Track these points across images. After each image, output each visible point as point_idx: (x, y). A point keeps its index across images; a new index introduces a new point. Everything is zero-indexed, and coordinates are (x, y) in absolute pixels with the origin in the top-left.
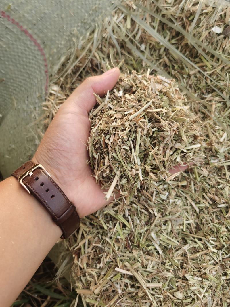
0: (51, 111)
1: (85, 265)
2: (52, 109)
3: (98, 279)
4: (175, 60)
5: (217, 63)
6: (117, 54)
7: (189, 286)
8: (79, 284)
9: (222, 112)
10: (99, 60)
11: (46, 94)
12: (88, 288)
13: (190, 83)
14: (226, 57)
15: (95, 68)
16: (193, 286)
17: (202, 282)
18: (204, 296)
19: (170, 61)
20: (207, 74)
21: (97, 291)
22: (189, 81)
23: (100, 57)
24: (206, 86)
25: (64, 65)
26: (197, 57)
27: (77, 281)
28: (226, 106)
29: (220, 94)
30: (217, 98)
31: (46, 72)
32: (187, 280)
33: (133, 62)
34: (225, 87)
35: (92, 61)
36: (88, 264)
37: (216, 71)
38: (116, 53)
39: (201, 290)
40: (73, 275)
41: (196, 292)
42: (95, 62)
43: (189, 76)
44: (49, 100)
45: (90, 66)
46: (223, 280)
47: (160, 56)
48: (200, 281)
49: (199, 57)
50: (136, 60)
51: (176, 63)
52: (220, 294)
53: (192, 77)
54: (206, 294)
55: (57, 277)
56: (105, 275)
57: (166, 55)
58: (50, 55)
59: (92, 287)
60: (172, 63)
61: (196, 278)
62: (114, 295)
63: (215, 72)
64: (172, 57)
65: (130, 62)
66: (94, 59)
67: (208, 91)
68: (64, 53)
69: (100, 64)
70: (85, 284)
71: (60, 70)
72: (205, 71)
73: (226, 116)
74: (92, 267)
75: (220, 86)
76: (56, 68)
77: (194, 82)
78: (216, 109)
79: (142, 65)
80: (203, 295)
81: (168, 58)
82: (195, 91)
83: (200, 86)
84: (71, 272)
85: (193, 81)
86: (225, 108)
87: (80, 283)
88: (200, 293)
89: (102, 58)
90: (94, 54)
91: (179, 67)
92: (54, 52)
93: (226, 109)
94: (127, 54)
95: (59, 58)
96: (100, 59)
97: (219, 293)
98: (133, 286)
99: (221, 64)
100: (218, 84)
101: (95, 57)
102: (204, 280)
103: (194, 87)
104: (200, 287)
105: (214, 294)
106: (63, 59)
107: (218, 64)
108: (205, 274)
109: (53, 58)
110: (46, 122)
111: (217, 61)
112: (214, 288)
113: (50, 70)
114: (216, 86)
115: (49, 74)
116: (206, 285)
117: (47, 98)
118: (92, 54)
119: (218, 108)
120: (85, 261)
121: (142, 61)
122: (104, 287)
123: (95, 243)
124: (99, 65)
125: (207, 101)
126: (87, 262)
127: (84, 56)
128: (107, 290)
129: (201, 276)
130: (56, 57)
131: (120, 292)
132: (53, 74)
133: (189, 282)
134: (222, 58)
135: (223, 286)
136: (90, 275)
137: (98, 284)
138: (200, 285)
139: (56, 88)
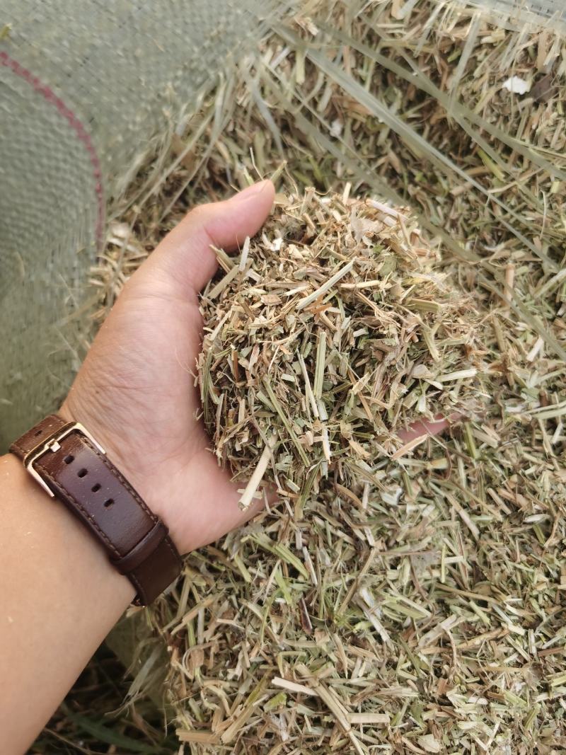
0: (110, 289)
1: (198, 672)
2: (112, 285)
3: (230, 705)
4: (414, 159)
5: (519, 167)
6: (273, 145)
7: (455, 719)
8: (184, 719)
9: (532, 289)
10: (229, 161)
11: (98, 245)
12: (206, 728)
13: (453, 215)
14: (539, 152)
15: (218, 179)
16: (465, 720)
17: (488, 709)
18: (494, 745)
19: (404, 162)
20: (494, 194)
21: (228, 736)
22: (449, 212)
23: (230, 153)
24: (492, 224)
25: (141, 174)
26: (468, 151)
27: (178, 711)
28: (542, 273)
29: (527, 242)
30: (519, 254)
31: (99, 191)
32: (450, 704)
33: (314, 166)
34: (538, 226)
35: (210, 164)
36: (204, 670)
37: (515, 186)
38: (270, 142)
39: (486, 728)
40: (170, 695)
41: (473, 735)
42: (220, 165)
43: (450, 198)
44: (105, 262)
45: (207, 175)
46: (540, 703)
47: (379, 152)
48: (482, 706)
49: (473, 153)
50: (319, 159)
51: (419, 166)
52: (534, 738)
53: (458, 201)
54: (499, 739)
55: (129, 699)
56: (247, 695)
57: (393, 147)
58: (108, 150)
59: (217, 726)
60: (409, 167)
61: (473, 699)
62: (272, 745)
63: (514, 190)
64: (407, 152)
65: (306, 166)
66: (216, 158)
67: (496, 237)
68: (142, 144)
69: (232, 171)
70: (198, 717)
71: (132, 188)
72: (488, 186)
73: (541, 296)
74: (215, 676)
75: (525, 223)
76: (124, 181)
77: (461, 214)
78: (516, 279)
79: (334, 173)
80: (490, 742)
81: (399, 155)
82: (466, 235)
83: (477, 225)
84: (165, 688)
85: (460, 211)
86: (539, 278)
87: (187, 714)
88: (484, 737)
89: (236, 157)
90: (215, 146)
91: (425, 176)
92: (117, 142)
93: (542, 280)
94: (297, 146)
95: (130, 158)
96: (232, 158)
97: (530, 736)
98: (316, 722)
99: (527, 170)
100: (520, 218)
101: (219, 153)
102: (492, 705)
103: (462, 226)
104: (483, 723)
105: (520, 740)
106: (139, 160)
107: (520, 170)
108: (494, 688)
109: (114, 157)
110: (99, 316)
111: (518, 162)
112: (518, 723)
113: (107, 187)
114: (517, 224)
115: (106, 197)
116: (498, 716)
117: (102, 256)
118: (210, 147)
119: (521, 278)
120: (198, 661)
121: (333, 162)
122: (246, 725)
123: (222, 617)
124: (228, 173)
125: (495, 261)
126: (202, 664)
127: (190, 151)
128: (253, 732)
129: (485, 695)
130: (121, 154)
131: (285, 736)
132: (116, 197)
133: (457, 710)
134: (530, 154)
135: (540, 718)
136: (210, 695)
137: (232, 719)
138: (483, 717)
139: (122, 231)
